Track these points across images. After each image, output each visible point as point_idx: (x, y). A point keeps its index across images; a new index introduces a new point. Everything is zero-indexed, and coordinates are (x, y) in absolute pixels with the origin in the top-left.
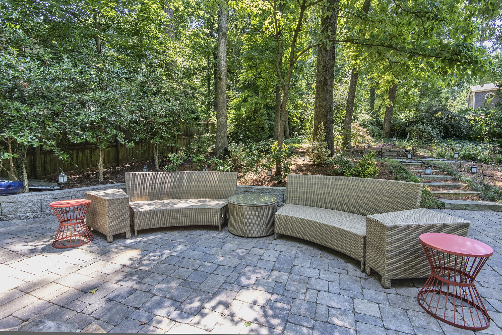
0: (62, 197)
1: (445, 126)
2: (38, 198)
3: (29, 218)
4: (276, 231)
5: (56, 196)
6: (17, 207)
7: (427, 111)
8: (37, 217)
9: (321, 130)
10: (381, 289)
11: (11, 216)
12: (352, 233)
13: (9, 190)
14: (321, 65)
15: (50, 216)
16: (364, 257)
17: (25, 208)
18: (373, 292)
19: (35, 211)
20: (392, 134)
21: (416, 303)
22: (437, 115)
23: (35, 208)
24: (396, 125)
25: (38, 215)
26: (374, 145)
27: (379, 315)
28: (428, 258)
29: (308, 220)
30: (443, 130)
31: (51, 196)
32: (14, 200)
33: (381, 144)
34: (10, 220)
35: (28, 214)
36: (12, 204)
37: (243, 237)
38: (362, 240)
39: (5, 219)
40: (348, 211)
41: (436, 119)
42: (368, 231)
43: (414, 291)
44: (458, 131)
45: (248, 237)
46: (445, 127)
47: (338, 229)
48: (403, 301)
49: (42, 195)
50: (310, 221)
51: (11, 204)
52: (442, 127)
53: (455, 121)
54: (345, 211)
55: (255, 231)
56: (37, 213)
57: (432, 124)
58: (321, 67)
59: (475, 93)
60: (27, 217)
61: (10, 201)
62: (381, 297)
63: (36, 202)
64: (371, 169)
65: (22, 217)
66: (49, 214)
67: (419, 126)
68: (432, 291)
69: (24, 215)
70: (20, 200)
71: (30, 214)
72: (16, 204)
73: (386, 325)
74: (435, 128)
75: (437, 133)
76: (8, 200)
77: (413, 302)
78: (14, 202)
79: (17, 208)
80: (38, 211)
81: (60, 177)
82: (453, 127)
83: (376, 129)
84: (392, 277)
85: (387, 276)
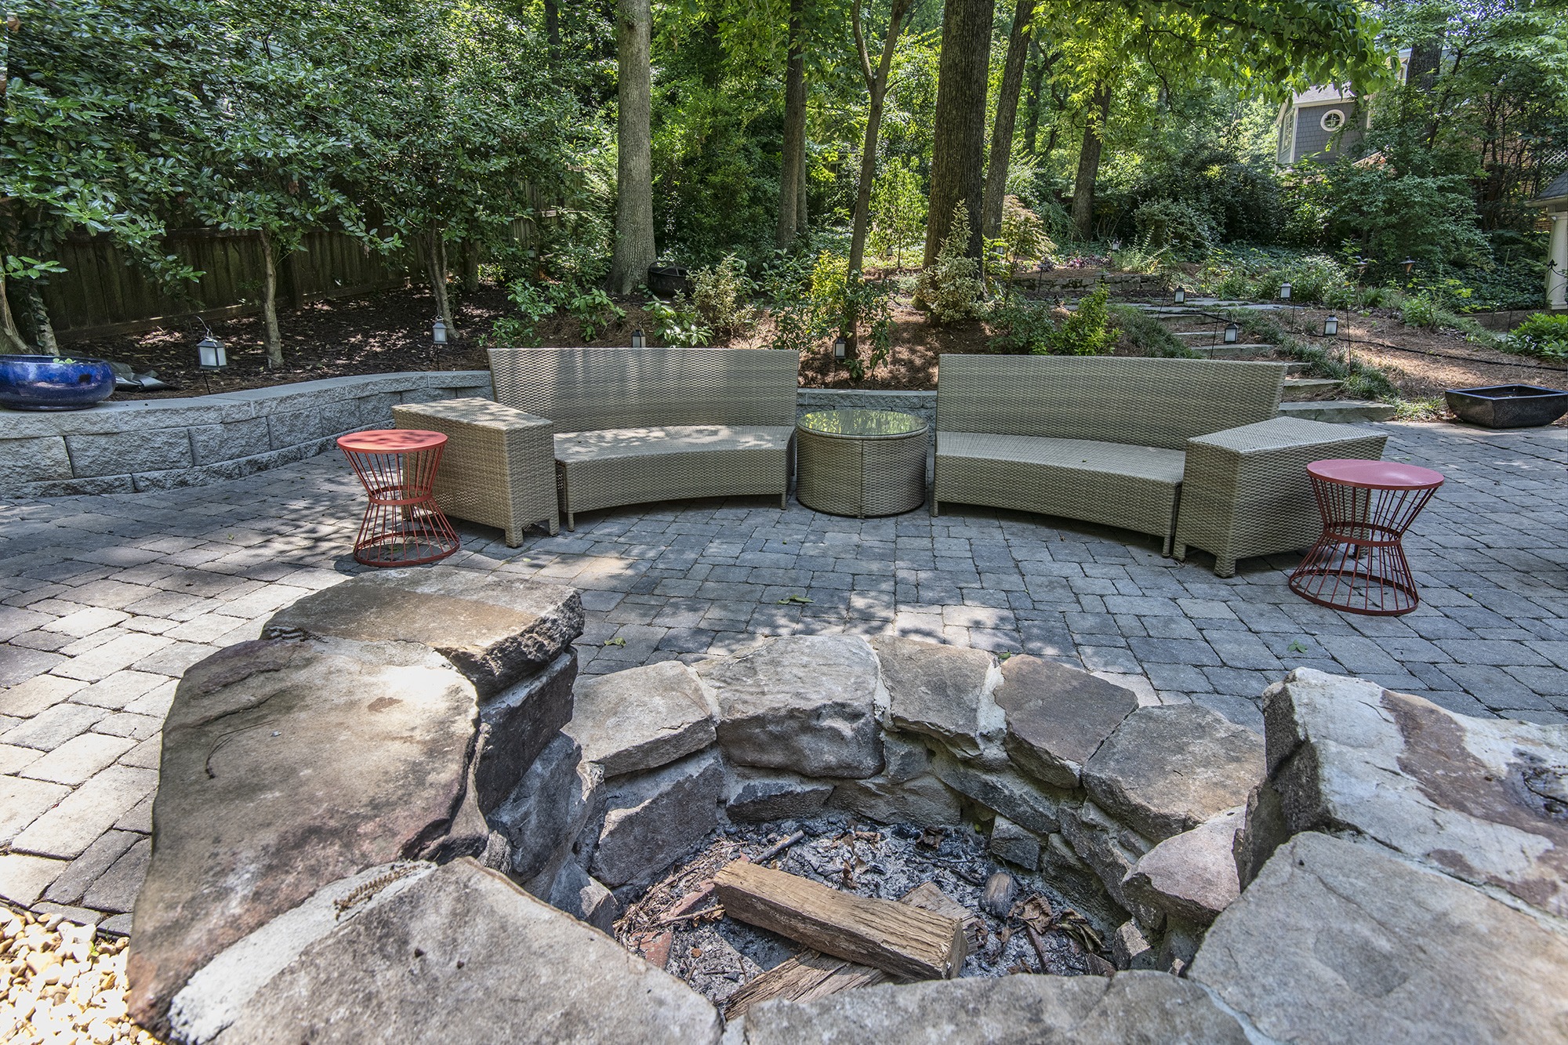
0: (243, 417)
1: (1229, 208)
2: (177, 419)
3: (163, 488)
4: (940, 495)
5: (228, 415)
6: (120, 448)
7: (1185, 163)
8: (184, 483)
9: (961, 222)
10: (1216, 580)
11: (107, 478)
12: (1145, 482)
13: (76, 393)
14: (958, 14)
15: (221, 481)
16: (1174, 527)
17: (143, 455)
18: (1206, 586)
19: (174, 465)
20: (1093, 228)
21: (1289, 592)
22: (1210, 174)
23: (173, 455)
24: (1106, 202)
25: (188, 478)
26: (1059, 264)
27: (1234, 616)
28: (1321, 506)
29: (1025, 465)
30: (1223, 219)
31: (213, 415)
32: (108, 427)
33: (1076, 261)
34: (105, 491)
35: (156, 474)
36: (103, 441)
37: (855, 517)
38: (1172, 491)
39: (89, 488)
40: (1102, 439)
41: (1209, 184)
42: (1188, 471)
43: (1278, 577)
44: (1258, 222)
45: (867, 517)
46: (1227, 209)
47: (1107, 476)
48: (1266, 593)
49: (189, 409)
50: (1032, 465)
51: (97, 438)
52: (1222, 209)
53: (1252, 193)
54: (1093, 438)
55: (884, 499)
56: (182, 471)
57: (1198, 200)
58: (956, 19)
59: (1300, 109)
60: (155, 483)
61: (95, 429)
62: (1224, 591)
63: (176, 435)
64: (1101, 333)
65: (142, 484)
66: (218, 473)
67: (1167, 208)
68: (1310, 572)
69: (146, 475)
70: (125, 428)
71: (163, 473)
72: (113, 439)
73: (1254, 627)
74: (1204, 211)
75: (1211, 228)
76: (88, 427)
77: (1283, 593)
78: (106, 434)
79: (120, 454)
80: (185, 463)
81: (202, 350)
82: (1246, 208)
83: (1056, 210)
84: (1240, 555)
85: (1229, 554)
